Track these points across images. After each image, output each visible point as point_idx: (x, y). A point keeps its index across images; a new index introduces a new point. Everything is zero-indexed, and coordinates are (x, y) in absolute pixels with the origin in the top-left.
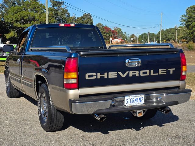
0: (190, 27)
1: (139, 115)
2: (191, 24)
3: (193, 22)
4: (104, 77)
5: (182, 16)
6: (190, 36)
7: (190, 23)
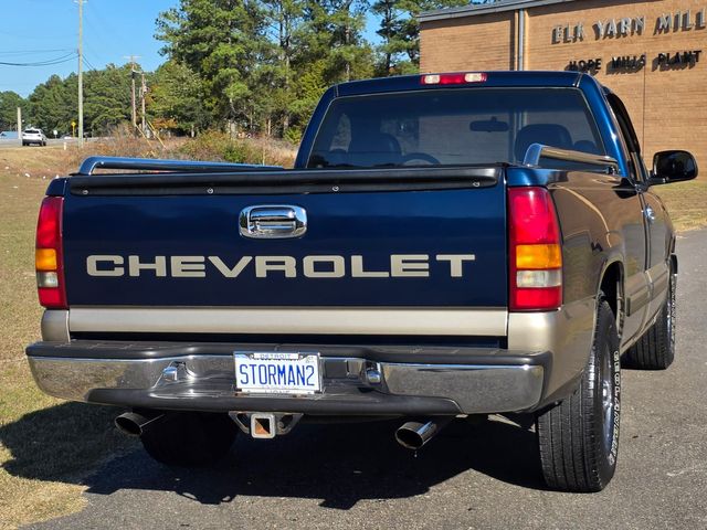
0: (206, 64)
1: (257, 433)
2: (211, 51)
3: (217, 44)
4: (154, 271)
5: (166, 15)
6: (208, 105)
7: (205, 47)
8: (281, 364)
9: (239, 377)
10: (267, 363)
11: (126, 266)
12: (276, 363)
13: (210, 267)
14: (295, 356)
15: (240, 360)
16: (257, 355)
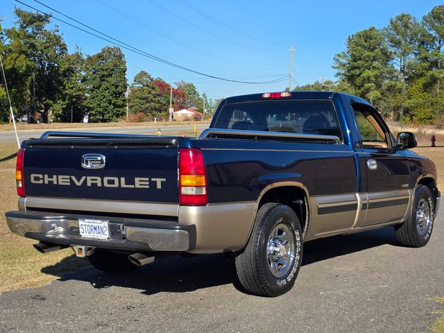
4: (53, 181)
8: (95, 225)
9: (81, 230)
10: (90, 224)
11: (43, 179)
12: (93, 224)
13: (72, 181)
14: (99, 221)
15: (81, 222)
16: (86, 220)
